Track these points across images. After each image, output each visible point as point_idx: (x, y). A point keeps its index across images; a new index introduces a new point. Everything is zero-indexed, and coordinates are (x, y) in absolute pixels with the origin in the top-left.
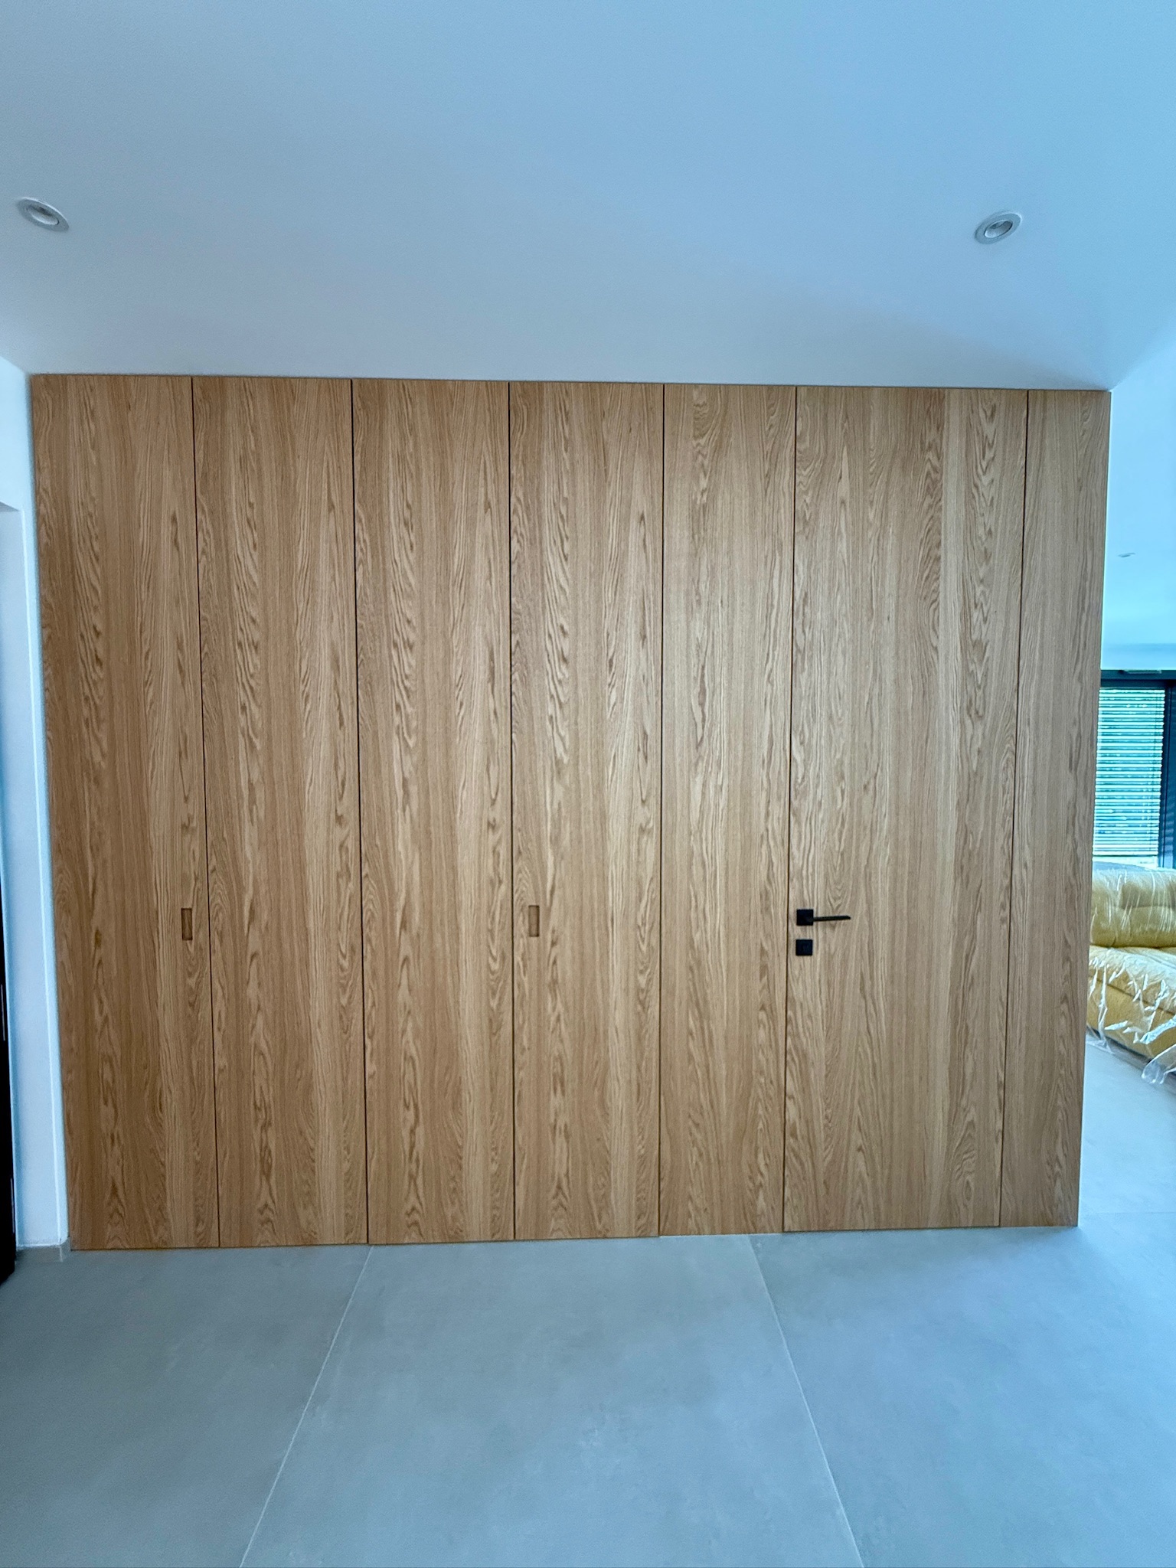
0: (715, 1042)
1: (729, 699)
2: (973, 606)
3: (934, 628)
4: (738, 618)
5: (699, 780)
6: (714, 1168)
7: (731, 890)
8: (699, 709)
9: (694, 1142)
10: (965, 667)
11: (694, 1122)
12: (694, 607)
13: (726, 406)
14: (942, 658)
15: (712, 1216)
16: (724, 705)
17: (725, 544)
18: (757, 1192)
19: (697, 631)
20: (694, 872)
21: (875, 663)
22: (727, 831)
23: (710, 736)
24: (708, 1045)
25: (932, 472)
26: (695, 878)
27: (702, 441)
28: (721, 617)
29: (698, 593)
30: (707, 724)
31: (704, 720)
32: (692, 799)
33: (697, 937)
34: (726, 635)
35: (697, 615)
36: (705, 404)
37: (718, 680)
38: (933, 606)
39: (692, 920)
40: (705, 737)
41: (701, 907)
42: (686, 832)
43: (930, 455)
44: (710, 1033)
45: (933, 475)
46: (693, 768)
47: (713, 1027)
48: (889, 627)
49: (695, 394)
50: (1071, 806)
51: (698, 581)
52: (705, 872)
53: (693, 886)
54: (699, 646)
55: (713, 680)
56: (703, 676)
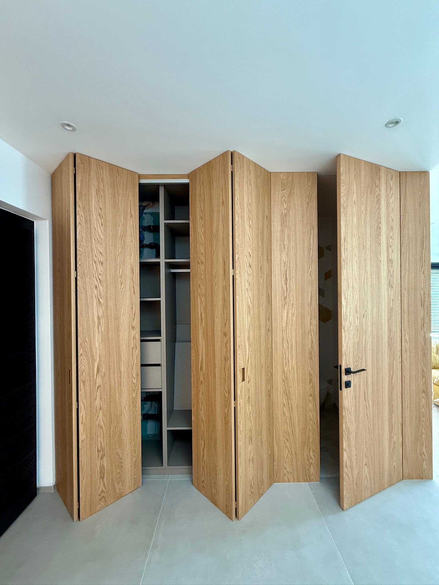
0: (293, 408)
1: (296, 282)
2: (389, 247)
3: (380, 254)
4: (298, 253)
5: (286, 311)
6: (294, 456)
7: (298, 351)
8: (285, 286)
9: (286, 447)
10: (388, 268)
11: (286, 438)
12: (283, 249)
13: (293, 179)
14: (382, 265)
15: (294, 476)
16: (294, 284)
17: (293, 227)
18: (310, 465)
19: (284, 257)
20: (285, 345)
21: (365, 266)
22: (296, 330)
23: (289, 296)
24: (290, 409)
25: (378, 195)
26: (285, 347)
27: (284, 192)
28: (292, 253)
29: (284, 245)
30: (288, 291)
31: (287, 290)
32: (283, 318)
33: (286, 369)
34: (294, 259)
35: (284, 252)
36: (285, 179)
37: (292, 275)
38: (380, 245)
39: (284, 363)
40: (287, 296)
41: (287, 358)
42: (281, 330)
43: (377, 189)
44: (292, 405)
45: (378, 197)
46: (283, 307)
47: (292, 402)
48: (368, 252)
49: (282, 176)
50: (422, 320)
51: (284, 241)
52: (288, 345)
53: (284, 350)
54: (285, 263)
55: (290, 275)
56: (286, 274)
